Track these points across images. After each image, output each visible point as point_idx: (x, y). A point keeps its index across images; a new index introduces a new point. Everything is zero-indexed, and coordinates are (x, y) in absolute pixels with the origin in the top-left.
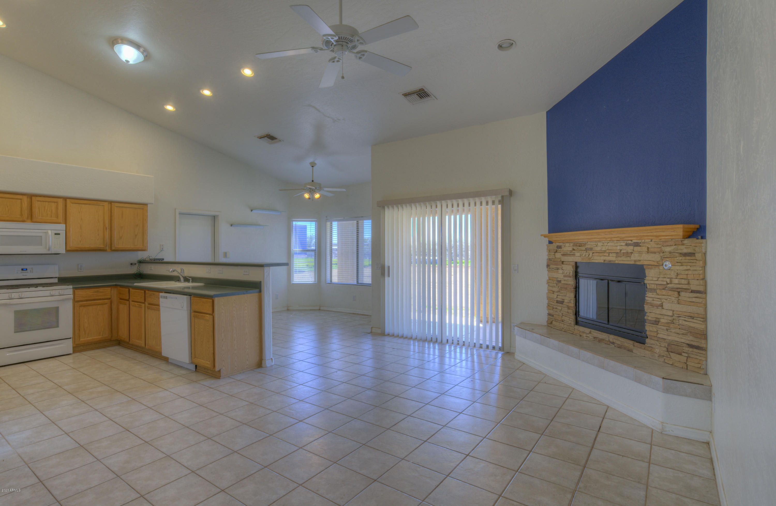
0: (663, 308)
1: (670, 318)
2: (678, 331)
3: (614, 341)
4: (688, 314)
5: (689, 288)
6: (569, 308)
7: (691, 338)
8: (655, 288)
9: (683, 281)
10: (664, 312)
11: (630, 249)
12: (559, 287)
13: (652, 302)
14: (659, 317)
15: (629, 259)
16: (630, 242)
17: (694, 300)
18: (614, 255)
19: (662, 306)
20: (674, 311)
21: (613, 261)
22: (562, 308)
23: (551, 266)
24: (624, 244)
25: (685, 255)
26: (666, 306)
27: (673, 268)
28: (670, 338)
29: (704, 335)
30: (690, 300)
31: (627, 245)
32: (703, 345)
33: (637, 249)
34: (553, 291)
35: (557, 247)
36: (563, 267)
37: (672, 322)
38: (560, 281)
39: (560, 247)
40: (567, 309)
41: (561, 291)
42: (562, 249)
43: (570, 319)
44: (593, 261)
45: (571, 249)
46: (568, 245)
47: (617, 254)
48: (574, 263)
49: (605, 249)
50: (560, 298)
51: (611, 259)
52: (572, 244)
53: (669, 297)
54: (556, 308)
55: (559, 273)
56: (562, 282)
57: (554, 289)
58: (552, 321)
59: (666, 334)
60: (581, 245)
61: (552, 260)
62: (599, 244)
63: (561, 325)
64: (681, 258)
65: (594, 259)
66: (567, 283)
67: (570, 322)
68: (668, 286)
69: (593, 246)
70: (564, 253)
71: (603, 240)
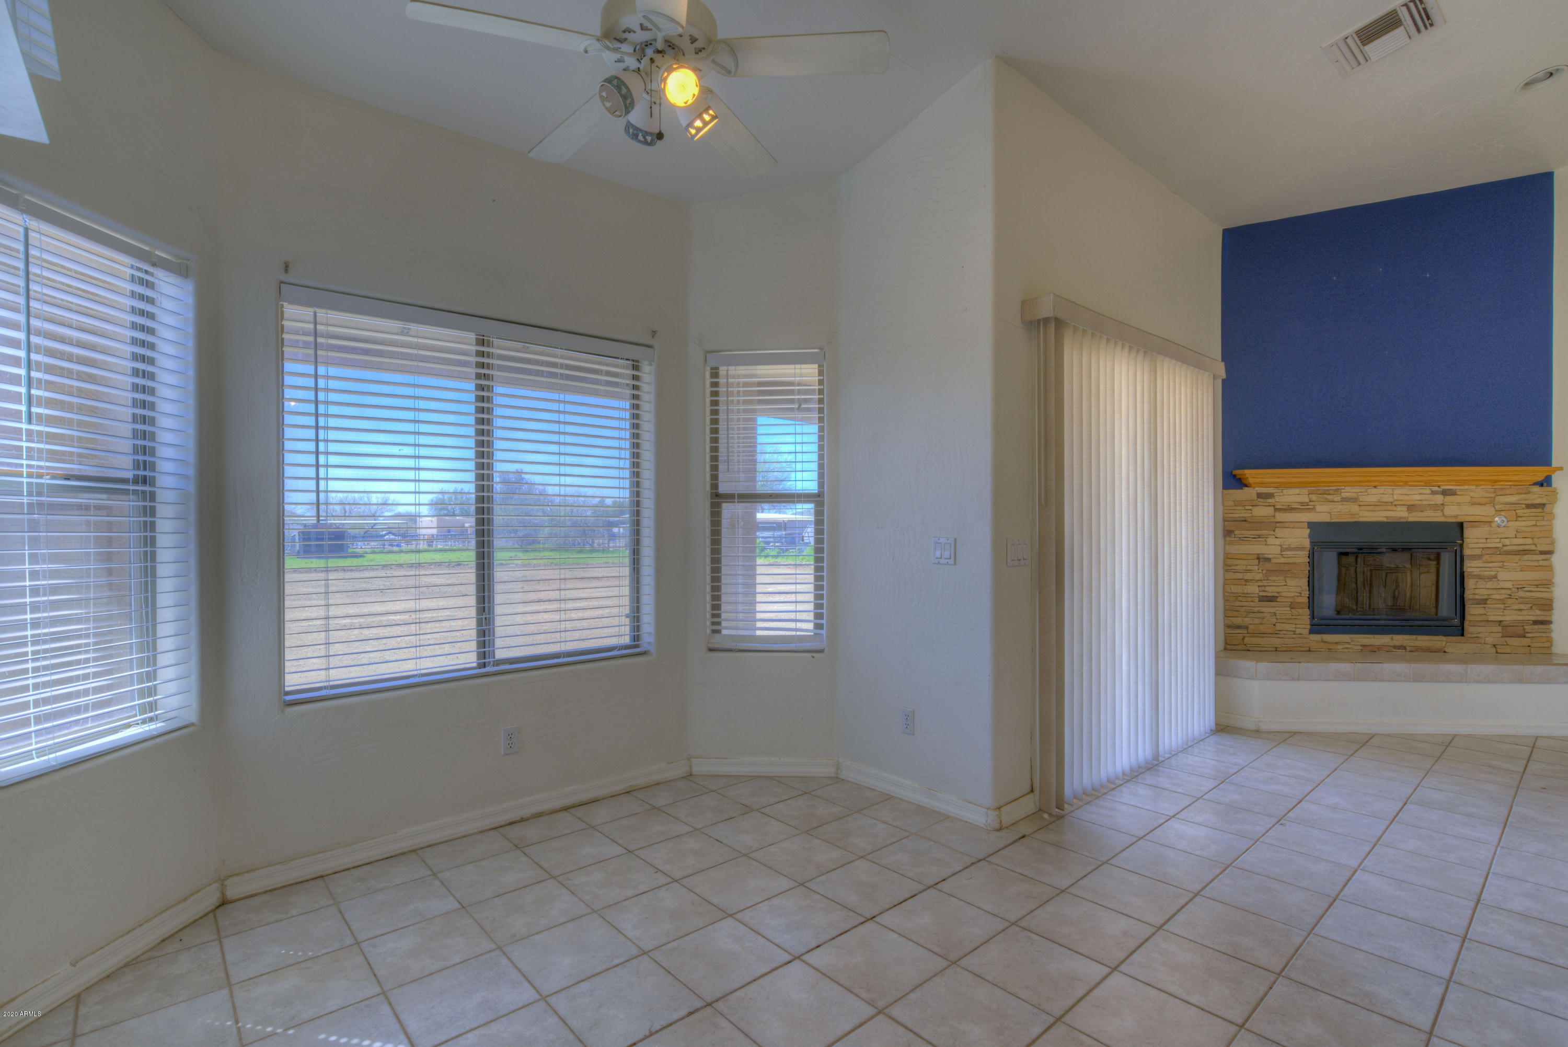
0: (1498, 580)
1: (1509, 592)
2: (1522, 606)
3: (1406, 643)
4: (1536, 583)
5: (1536, 549)
6: (1292, 606)
7: (1538, 612)
8: (1480, 553)
9: (1529, 541)
10: (1503, 585)
11: (1439, 499)
12: (1264, 572)
13: (1482, 573)
14: (1491, 592)
15: (1439, 514)
16: (1435, 489)
17: (1541, 563)
18: (1405, 508)
19: (1495, 577)
20: (1512, 581)
21: (1405, 518)
22: (1276, 609)
23: (1236, 532)
24: (1428, 491)
25: (1529, 506)
26: (1503, 575)
27: (1510, 524)
28: (1508, 618)
29: (1547, 605)
30: (1536, 564)
31: (1433, 493)
32: (1547, 619)
33: (1449, 499)
34: (1246, 581)
35: (1259, 495)
36: (1279, 532)
37: (1509, 596)
38: (1268, 560)
39: (1270, 496)
40: (1289, 609)
41: (1270, 578)
42: (1277, 499)
43: (1298, 626)
44: (1362, 520)
45: (1306, 500)
46: (1297, 491)
47: (1411, 508)
48: (1306, 524)
49: (1391, 500)
50: (1271, 591)
51: (1400, 514)
52: (1305, 491)
53: (1505, 564)
54: (1259, 612)
55: (1266, 544)
56: (1273, 561)
57: (1249, 576)
58: (1244, 637)
59: (1502, 614)
60: (1327, 493)
61: (1245, 521)
62: (1374, 491)
63: (1275, 641)
64: (1525, 511)
65: (1363, 517)
66: (1292, 560)
67: (1298, 631)
68: (1505, 548)
69: (1359, 494)
70: (1284, 507)
71: (1382, 486)
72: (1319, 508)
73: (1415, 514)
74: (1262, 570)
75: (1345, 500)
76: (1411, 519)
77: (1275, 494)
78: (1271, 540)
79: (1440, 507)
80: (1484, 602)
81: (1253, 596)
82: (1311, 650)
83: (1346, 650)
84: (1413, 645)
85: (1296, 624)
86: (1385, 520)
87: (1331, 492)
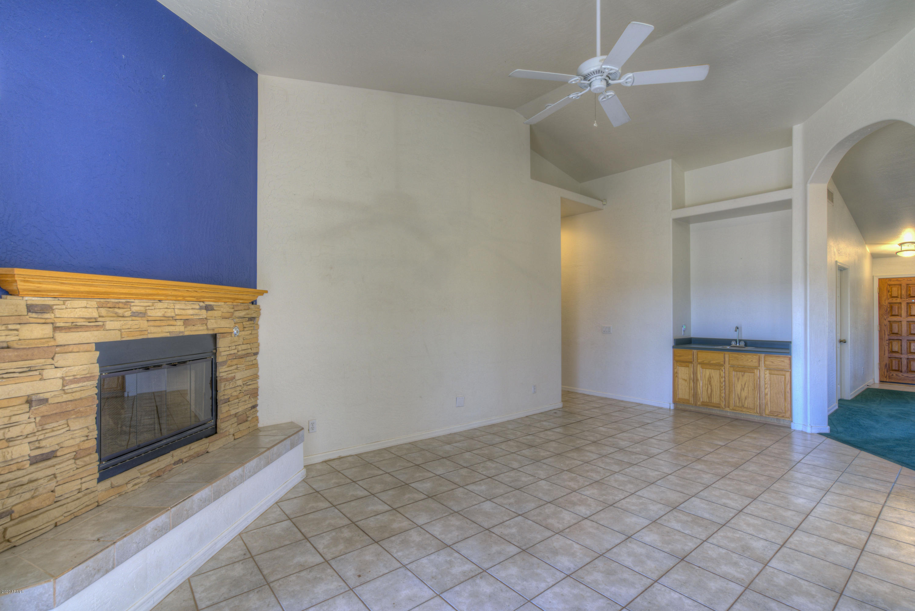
0: (235, 380)
1: (240, 388)
2: (246, 398)
4: (251, 378)
5: (251, 352)
6: (77, 456)
7: (252, 400)
8: (225, 360)
9: (249, 346)
10: (237, 383)
11: (204, 314)
13: (228, 376)
14: (232, 391)
15: (204, 327)
16: (201, 304)
17: (253, 362)
19: (234, 377)
20: (242, 379)
22: (56, 467)
24: (197, 307)
25: (249, 319)
26: (238, 375)
27: (241, 333)
28: (240, 409)
29: (256, 393)
30: (251, 363)
31: (200, 308)
32: (256, 403)
33: (210, 313)
34: (9, 440)
35: (30, 308)
36: (60, 360)
37: (241, 392)
38: (46, 401)
39: (45, 309)
40: (73, 461)
41: (47, 427)
42: (58, 313)
43: (83, 480)
44: (150, 336)
45: (95, 314)
46: (83, 303)
47: (186, 322)
48: (94, 345)
49: (173, 314)
50: (48, 445)
51: (178, 329)
52: (93, 303)
53: (238, 366)
54: (31, 481)
55: (40, 380)
56: (50, 401)
57: (14, 432)
58: (5, 530)
59: (237, 407)
60: (117, 306)
61: (8, 347)
62: (159, 305)
63: (56, 514)
64: (248, 323)
65: (151, 333)
66: (77, 396)
67: (84, 486)
68: (240, 353)
69: (148, 308)
70: (67, 325)
71: (167, 300)
72: (110, 325)
73: (189, 328)
74: (35, 418)
75: (135, 315)
76: (187, 333)
77: (55, 307)
78: (49, 373)
79: (204, 321)
80: (228, 400)
81: (20, 460)
82: (101, 504)
83: (137, 487)
84: (187, 455)
85: (81, 479)
86: (168, 335)
87: (121, 305)
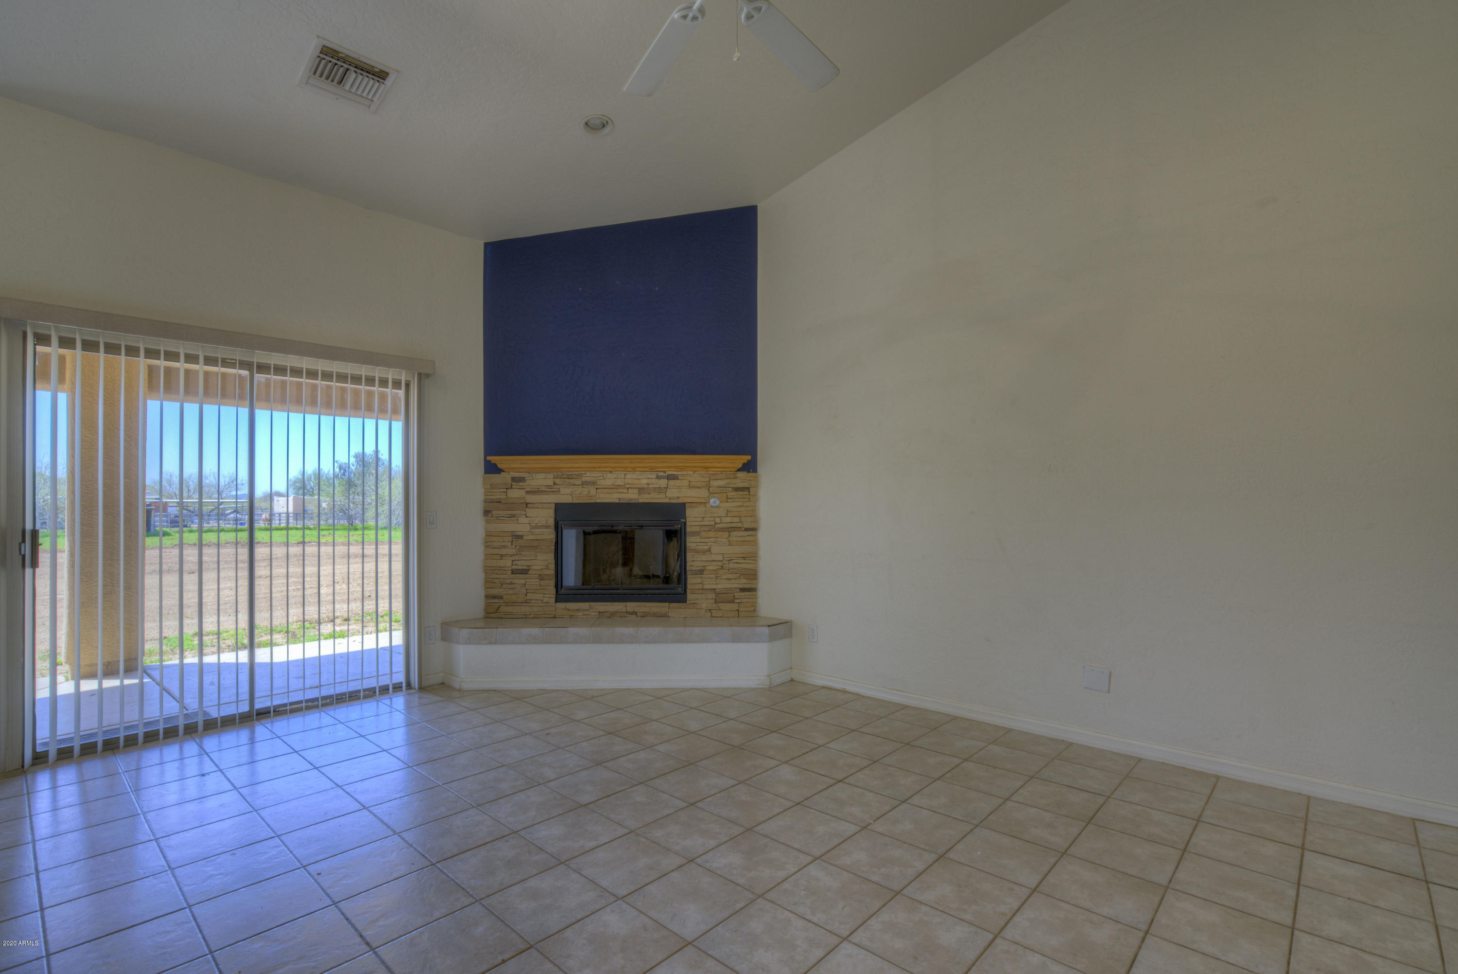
0: (711, 553)
1: (720, 564)
2: (730, 576)
3: (636, 609)
4: (741, 555)
5: (742, 526)
6: (541, 578)
7: (744, 581)
8: (698, 530)
9: (736, 520)
10: (714, 557)
11: (663, 483)
12: (517, 547)
13: (697, 548)
14: (706, 564)
15: (663, 496)
16: (662, 474)
17: (747, 538)
18: (636, 491)
19: (709, 550)
20: (723, 554)
21: (635, 499)
22: (527, 580)
23: (494, 512)
24: (654, 476)
25: (737, 489)
26: (714, 549)
27: (723, 505)
28: (719, 586)
29: (753, 575)
30: (743, 539)
31: (658, 477)
32: (753, 587)
33: (672, 482)
34: (502, 556)
35: (514, 479)
36: (529, 512)
37: (721, 568)
38: (521, 537)
39: (522, 480)
40: (538, 580)
41: (522, 553)
42: (528, 483)
43: (545, 595)
44: (598, 501)
45: (550, 483)
46: (543, 475)
47: (641, 490)
48: (554, 505)
49: (622, 483)
50: (521, 565)
51: (632, 496)
52: (551, 476)
53: (718, 539)
54: (511, 584)
55: (518, 523)
56: (525, 538)
57: (504, 551)
58: (499, 607)
59: (715, 582)
60: (571, 477)
61: (500, 502)
62: (609, 475)
63: (525, 609)
64: (733, 493)
65: (599, 498)
66: (539, 537)
67: (545, 600)
68: (717, 526)
69: (597, 478)
70: (534, 490)
71: (617, 471)
72: (563, 491)
73: (644, 496)
74: (516, 546)
75: (584, 484)
76: (641, 501)
77: (526, 478)
78: (523, 520)
79: (664, 490)
80: (701, 572)
81: (506, 569)
82: (556, 616)
83: (585, 616)
84: (642, 611)
85: (544, 594)
86: (617, 501)
87: (574, 476)
